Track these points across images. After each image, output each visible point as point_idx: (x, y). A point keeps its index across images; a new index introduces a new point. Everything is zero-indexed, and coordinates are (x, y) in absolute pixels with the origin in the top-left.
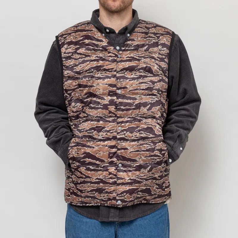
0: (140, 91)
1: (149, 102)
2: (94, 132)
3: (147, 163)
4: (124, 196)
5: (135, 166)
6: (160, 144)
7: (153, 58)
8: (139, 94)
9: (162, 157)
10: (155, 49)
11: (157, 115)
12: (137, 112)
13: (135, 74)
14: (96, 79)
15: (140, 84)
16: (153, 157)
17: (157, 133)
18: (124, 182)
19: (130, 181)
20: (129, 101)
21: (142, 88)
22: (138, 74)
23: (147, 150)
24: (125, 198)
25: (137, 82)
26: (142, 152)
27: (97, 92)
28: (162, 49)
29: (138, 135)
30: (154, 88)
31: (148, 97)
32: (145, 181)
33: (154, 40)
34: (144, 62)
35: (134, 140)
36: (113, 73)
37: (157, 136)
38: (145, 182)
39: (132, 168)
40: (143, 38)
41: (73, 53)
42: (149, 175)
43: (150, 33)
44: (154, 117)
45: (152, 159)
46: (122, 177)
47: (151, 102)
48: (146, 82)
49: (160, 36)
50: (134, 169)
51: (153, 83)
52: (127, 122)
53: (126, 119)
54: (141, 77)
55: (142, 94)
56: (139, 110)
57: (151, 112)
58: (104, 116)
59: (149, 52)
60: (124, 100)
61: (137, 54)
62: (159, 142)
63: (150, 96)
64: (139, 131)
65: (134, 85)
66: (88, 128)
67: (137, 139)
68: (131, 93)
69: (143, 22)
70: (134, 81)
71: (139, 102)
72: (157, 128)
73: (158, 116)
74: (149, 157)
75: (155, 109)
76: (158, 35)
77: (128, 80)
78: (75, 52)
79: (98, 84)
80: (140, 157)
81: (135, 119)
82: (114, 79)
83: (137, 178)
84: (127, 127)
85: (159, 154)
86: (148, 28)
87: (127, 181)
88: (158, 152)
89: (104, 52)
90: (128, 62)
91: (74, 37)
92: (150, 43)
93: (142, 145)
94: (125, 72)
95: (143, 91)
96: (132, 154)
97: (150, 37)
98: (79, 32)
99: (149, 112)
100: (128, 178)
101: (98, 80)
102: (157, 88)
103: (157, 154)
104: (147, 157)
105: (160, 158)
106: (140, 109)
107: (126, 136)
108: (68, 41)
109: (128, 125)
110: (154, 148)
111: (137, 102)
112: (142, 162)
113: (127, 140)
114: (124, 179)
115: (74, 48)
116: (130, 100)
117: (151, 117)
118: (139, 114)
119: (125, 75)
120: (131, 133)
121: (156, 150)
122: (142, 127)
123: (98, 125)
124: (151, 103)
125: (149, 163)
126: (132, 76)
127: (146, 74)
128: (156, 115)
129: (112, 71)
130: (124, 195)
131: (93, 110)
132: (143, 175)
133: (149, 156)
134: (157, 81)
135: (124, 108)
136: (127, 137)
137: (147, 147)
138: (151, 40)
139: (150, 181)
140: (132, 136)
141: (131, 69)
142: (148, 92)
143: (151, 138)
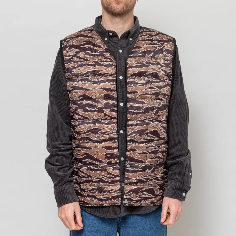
0: (149, 96)
2: (91, 134)
5: (141, 167)
6: (163, 146)
7: (159, 64)
10: (161, 55)
14: (93, 84)
15: (148, 89)
16: (156, 159)
17: (161, 136)
19: (136, 181)
20: (139, 105)
22: (146, 79)
23: (152, 152)
25: (146, 88)
26: (149, 154)
27: (93, 95)
28: (167, 55)
30: (161, 93)
31: (155, 101)
33: (158, 47)
34: (152, 68)
36: (108, 78)
37: (161, 139)
38: (149, 182)
39: (139, 168)
40: (148, 45)
41: (73, 56)
42: (153, 175)
43: (155, 40)
44: (160, 121)
46: (130, 177)
47: (158, 106)
49: (163, 43)
50: (141, 169)
51: (160, 88)
52: (137, 125)
53: (136, 122)
54: (149, 82)
55: (150, 98)
57: (158, 116)
58: (99, 119)
59: (155, 59)
60: (135, 104)
62: (162, 145)
63: (157, 101)
64: (147, 133)
65: (143, 90)
66: (86, 130)
69: (146, 30)
71: (148, 106)
72: (162, 131)
73: (163, 119)
74: (153, 158)
75: (161, 113)
76: (162, 42)
77: (138, 85)
78: (75, 55)
79: (94, 88)
81: (144, 123)
82: (108, 83)
84: (137, 130)
86: (152, 36)
87: (133, 181)
88: (161, 154)
89: (100, 58)
91: (76, 41)
92: (155, 50)
97: (154, 44)
98: (81, 37)
101: (94, 84)
102: (164, 93)
104: (152, 158)
108: (70, 44)
109: (138, 128)
111: (146, 106)
112: (148, 164)
113: (136, 142)
114: (131, 179)
115: (74, 52)
118: (148, 117)
119: (135, 80)
120: (140, 135)
121: (159, 152)
122: (150, 130)
123: (95, 127)
124: (157, 108)
126: (141, 82)
127: (153, 79)
128: (161, 119)
129: (108, 76)
131: (90, 113)
132: (148, 175)
134: (163, 86)
135: (134, 111)
136: (136, 139)
138: (156, 47)
139: (153, 181)
140: (141, 139)
141: (140, 75)
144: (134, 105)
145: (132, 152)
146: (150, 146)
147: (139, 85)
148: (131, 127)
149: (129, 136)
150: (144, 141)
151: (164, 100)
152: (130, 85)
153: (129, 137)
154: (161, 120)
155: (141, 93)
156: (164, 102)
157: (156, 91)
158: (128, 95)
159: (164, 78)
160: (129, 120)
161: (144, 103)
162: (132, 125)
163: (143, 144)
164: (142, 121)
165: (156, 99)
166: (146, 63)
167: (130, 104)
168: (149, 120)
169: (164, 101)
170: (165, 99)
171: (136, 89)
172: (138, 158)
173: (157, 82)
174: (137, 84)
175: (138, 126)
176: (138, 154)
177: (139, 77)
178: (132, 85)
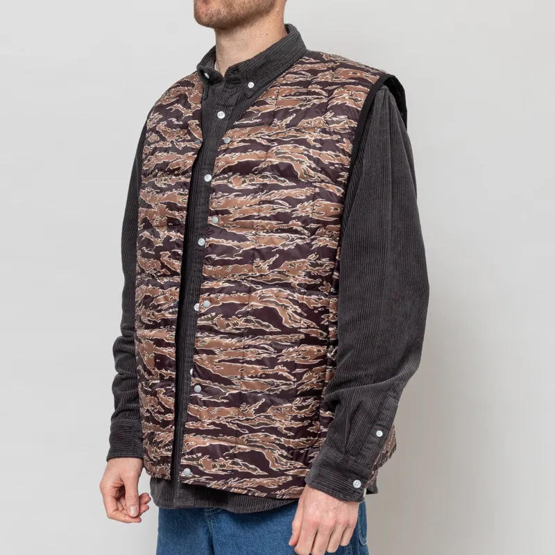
0: (259, 221)
1: (276, 248)
3: (257, 390)
4: (198, 459)
6: (291, 349)
8: (254, 229)
9: (294, 382)
11: (296, 281)
12: (245, 269)
13: (251, 181)
16: (270, 380)
17: (289, 323)
18: (201, 428)
19: (212, 427)
20: (230, 243)
21: (263, 215)
22: (259, 180)
24: (198, 464)
25: (254, 201)
26: (245, 364)
29: (241, 322)
32: (247, 432)
35: (231, 335)
39: (222, 398)
45: (268, 384)
47: (281, 248)
48: (274, 200)
50: (225, 401)
52: (221, 290)
53: (221, 283)
54: (264, 188)
55: (263, 228)
56: (250, 265)
57: (279, 272)
60: (221, 240)
61: (267, 133)
62: (289, 346)
63: (284, 235)
65: (244, 207)
67: (238, 332)
68: (237, 224)
70: (245, 197)
71: (253, 247)
75: (291, 265)
77: (232, 196)
80: (242, 375)
81: (239, 287)
83: (231, 422)
84: (221, 304)
85: (285, 374)
87: (206, 427)
90: (238, 154)
93: (248, 348)
94: (231, 176)
95: (266, 222)
96: (223, 365)
99: (273, 272)
100: (210, 421)
103: (280, 373)
104: (256, 377)
105: (288, 382)
106: (252, 264)
107: (215, 324)
109: (223, 299)
110: (276, 359)
111: (248, 246)
113: (217, 333)
114: (200, 420)
116: (233, 241)
117: (277, 284)
118: (250, 274)
119: (229, 182)
120: (227, 316)
121: (280, 364)
122: (252, 305)
124: (280, 252)
125: (261, 392)
126: (243, 186)
130: (197, 456)
132: (244, 418)
133: (261, 375)
135: (217, 258)
136: (217, 326)
137: (259, 354)
140: (228, 325)
142: (278, 224)
143: (272, 333)
144: (219, 242)
145: (205, 355)
146: (250, 346)
147: (236, 196)
148: (209, 295)
149: (203, 317)
150: (234, 331)
151: (304, 234)
152: (216, 195)
153: (201, 320)
154: (290, 283)
155: (239, 213)
156: (304, 239)
157: (279, 210)
158: (210, 218)
159: (311, 177)
160: (206, 279)
161: (242, 239)
162: (211, 290)
163: (232, 339)
164: (235, 282)
165: (280, 229)
166: (268, 140)
167: (210, 241)
168: (252, 282)
169: (302, 237)
170: (306, 232)
171: (228, 203)
172: (219, 371)
173: (287, 188)
174: (230, 193)
175: (222, 295)
176: (220, 361)
177: (240, 175)
178: (220, 194)
